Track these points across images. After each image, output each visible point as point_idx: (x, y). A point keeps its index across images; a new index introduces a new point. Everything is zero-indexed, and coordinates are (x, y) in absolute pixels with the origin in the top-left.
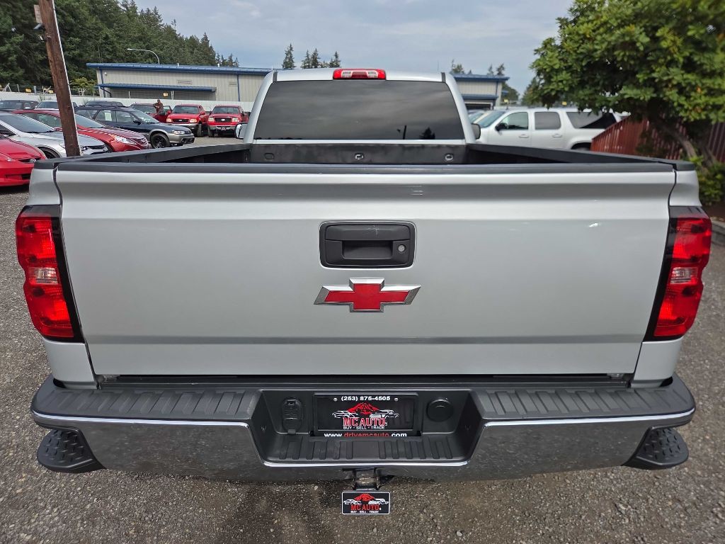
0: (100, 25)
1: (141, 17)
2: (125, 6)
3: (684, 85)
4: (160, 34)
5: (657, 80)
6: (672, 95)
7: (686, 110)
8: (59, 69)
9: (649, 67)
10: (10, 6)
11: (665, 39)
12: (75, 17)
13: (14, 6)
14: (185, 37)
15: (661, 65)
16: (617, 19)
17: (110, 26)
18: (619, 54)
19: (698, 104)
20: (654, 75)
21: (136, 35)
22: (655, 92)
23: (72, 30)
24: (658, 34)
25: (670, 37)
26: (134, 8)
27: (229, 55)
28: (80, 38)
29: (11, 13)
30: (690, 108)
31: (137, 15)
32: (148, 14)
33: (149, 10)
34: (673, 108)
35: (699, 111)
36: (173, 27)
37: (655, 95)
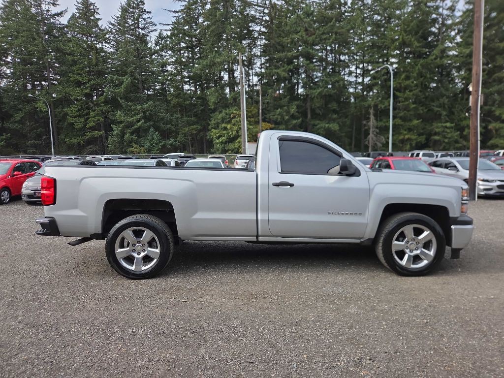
8: (474, 131)
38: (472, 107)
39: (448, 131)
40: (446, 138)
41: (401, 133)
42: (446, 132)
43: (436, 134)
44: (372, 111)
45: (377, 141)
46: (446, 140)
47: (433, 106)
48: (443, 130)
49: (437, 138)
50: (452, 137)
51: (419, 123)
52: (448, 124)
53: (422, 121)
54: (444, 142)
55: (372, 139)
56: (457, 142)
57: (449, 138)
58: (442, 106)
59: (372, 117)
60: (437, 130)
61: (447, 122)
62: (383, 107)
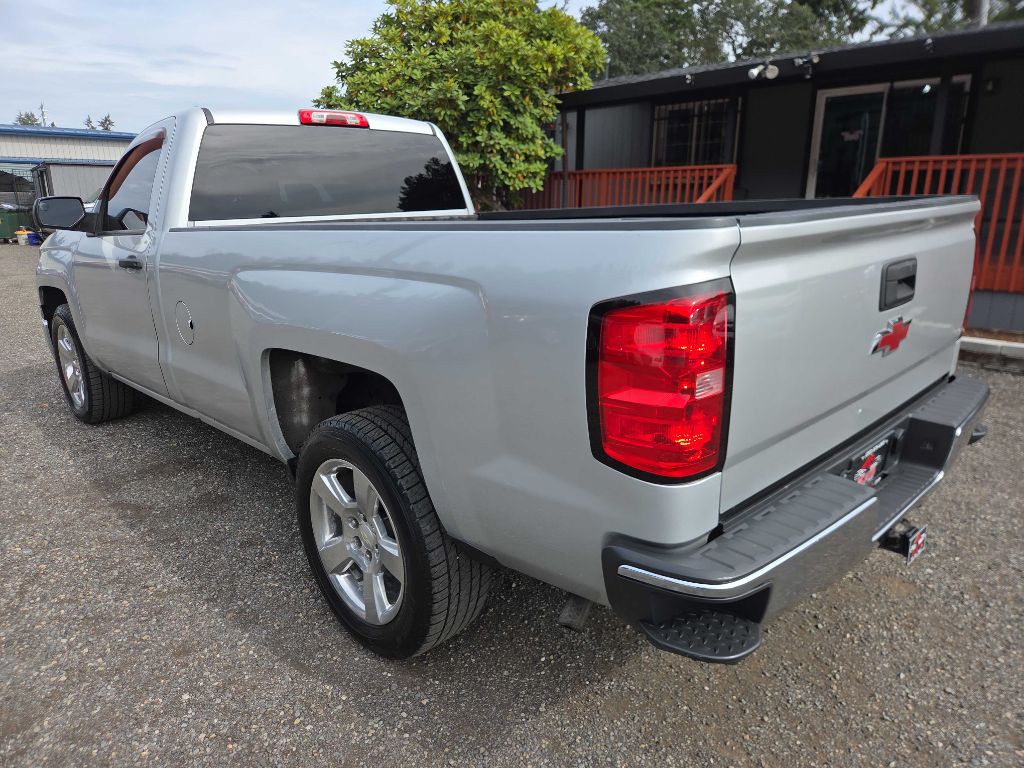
3: (505, 151)
5: (483, 145)
6: (496, 160)
7: (510, 178)
9: (470, 129)
11: (483, 98)
15: (481, 127)
16: (423, 70)
18: (440, 113)
19: (520, 172)
20: (479, 138)
22: (481, 157)
24: (476, 92)
25: (488, 97)
30: (514, 176)
34: (497, 176)
35: (522, 179)
37: (482, 162)
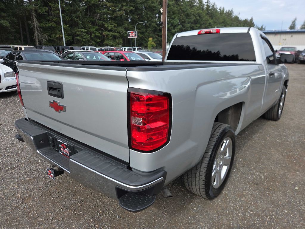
0: (208, 19)
1: (226, 13)
2: (220, 10)
4: (232, 20)
8: (164, 37)
10: (179, 15)
12: (200, 17)
13: (181, 15)
14: (243, 19)
17: (212, 19)
21: (221, 21)
23: (198, 22)
26: (223, 10)
27: (262, 25)
28: (200, 24)
29: (179, 18)
31: (224, 13)
32: (229, 12)
33: (229, 10)
36: (238, 16)
38: (163, 23)
39: (84, 34)
40: (84, 38)
41: (57, 33)
42: (83, 35)
43: (78, 35)
44: (34, 14)
45: (41, 37)
46: (84, 40)
47: (73, 16)
48: (81, 33)
49: (79, 38)
50: (87, 38)
51: (67, 27)
52: (83, 30)
53: (69, 26)
54: (83, 41)
55: (38, 35)
56: (89, 41)
57: (85, 39)
58: (78, 17)
59: (35, 19)
60: (78, 33)
61: (82, 28)
62: (42, 12)
